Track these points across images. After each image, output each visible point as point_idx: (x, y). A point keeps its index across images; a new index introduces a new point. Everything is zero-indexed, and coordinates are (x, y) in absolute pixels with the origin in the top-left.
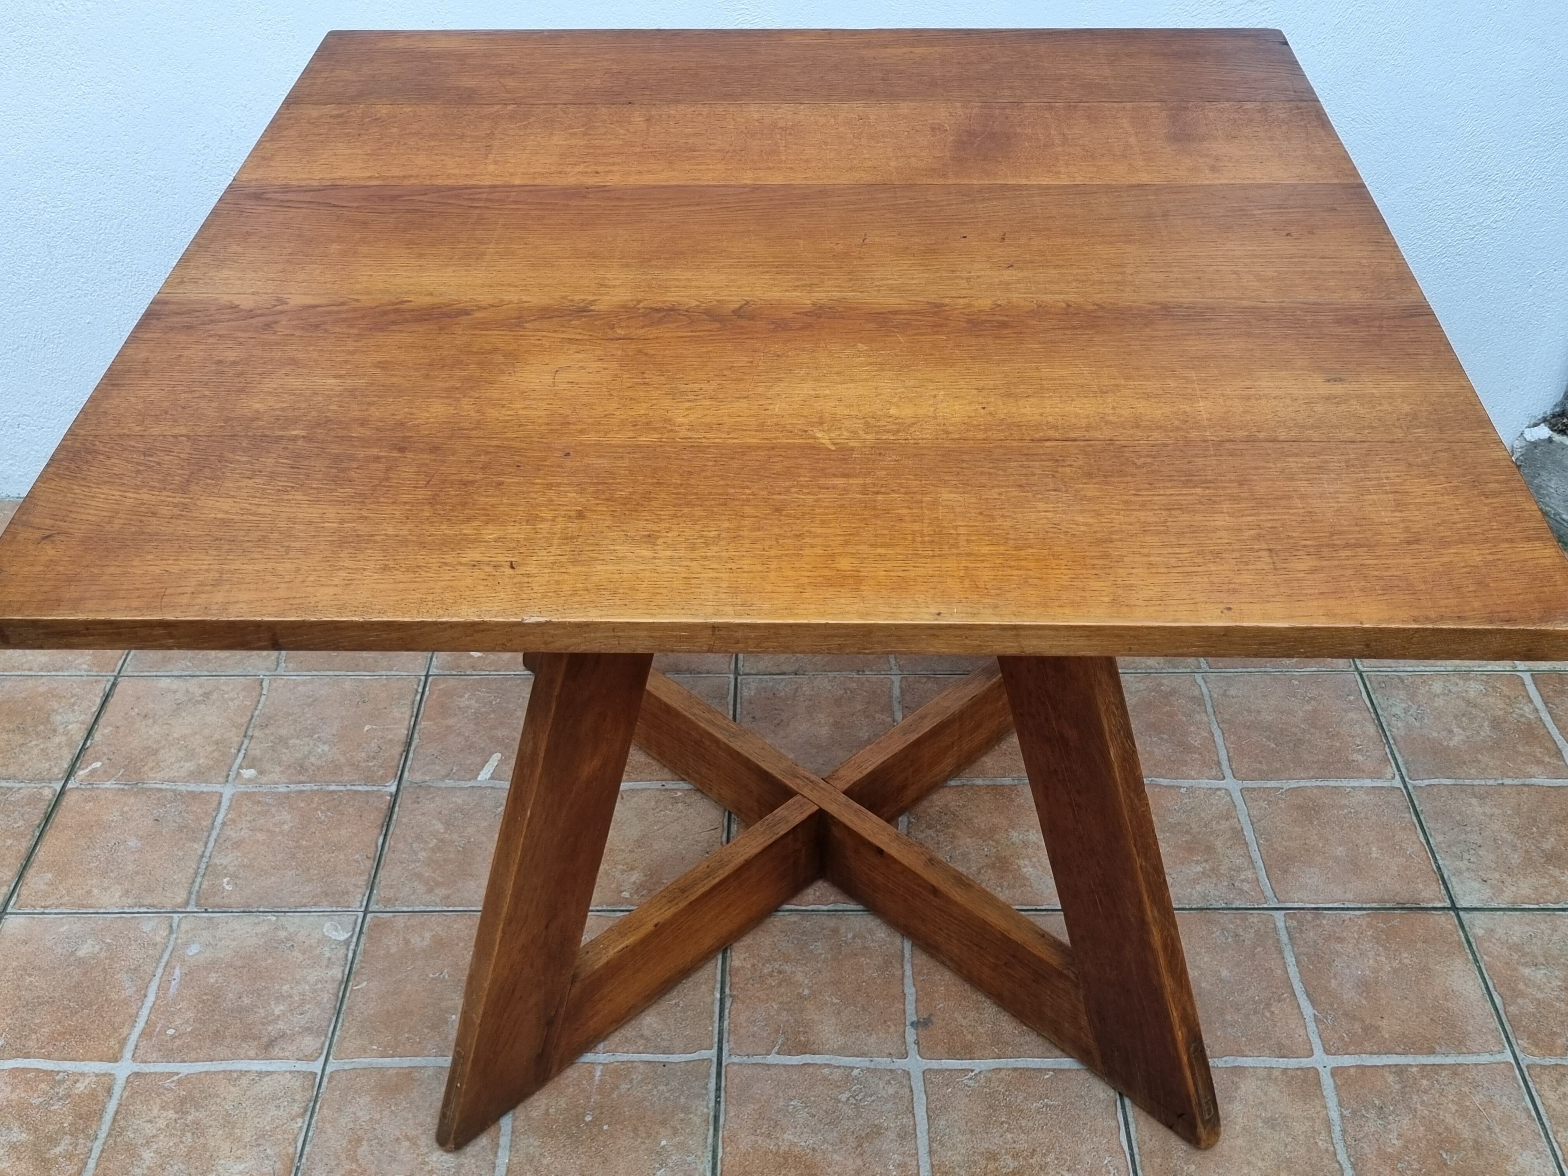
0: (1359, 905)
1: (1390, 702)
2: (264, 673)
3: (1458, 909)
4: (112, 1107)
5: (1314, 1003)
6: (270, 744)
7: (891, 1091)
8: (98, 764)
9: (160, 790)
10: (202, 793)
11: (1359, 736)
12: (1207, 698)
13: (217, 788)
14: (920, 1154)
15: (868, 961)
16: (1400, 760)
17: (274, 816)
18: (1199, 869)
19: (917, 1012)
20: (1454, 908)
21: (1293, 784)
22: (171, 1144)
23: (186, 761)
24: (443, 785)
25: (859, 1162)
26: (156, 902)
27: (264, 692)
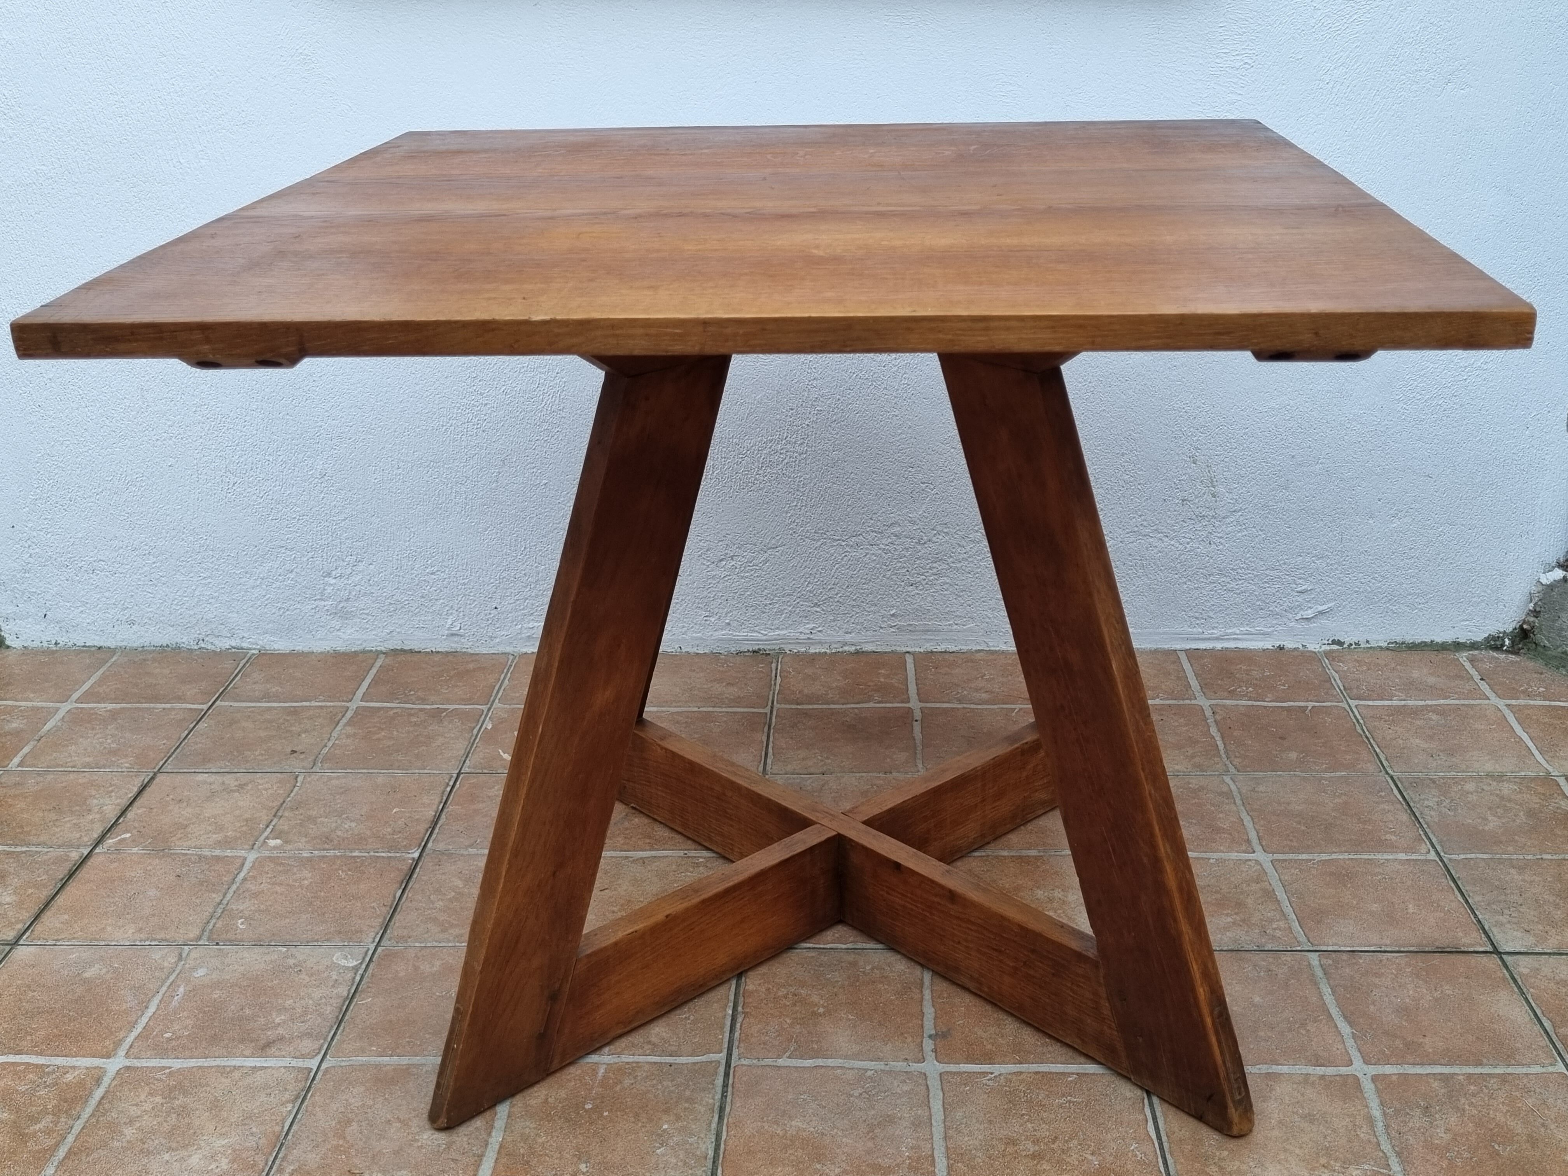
0: (1397, 949)
1: (1422, 797)
2: (299, 770)
3: (1501, 953)
4: (99, 1093)
5: (1351, 1024)
6: (299, 822)
7: (906, 1088)
8: (128, 835)
9: (186, 854)
10: (227, 856)
11: (1392, 821)
12: (1235, 793)
13: (243, 853)
14: (934, 1139)
15: (886, 987)
16: (1434, 840)
17: (295, 874)
18: (1229, 919)
19: (935, 1027)
20: (1496, 951)
21: (1325, 857)
22: (155, 1123)
23: (215, 833)
24: (466, 853)
25: (870, 1144)
26: (168, 937)
27: (298, 785)
